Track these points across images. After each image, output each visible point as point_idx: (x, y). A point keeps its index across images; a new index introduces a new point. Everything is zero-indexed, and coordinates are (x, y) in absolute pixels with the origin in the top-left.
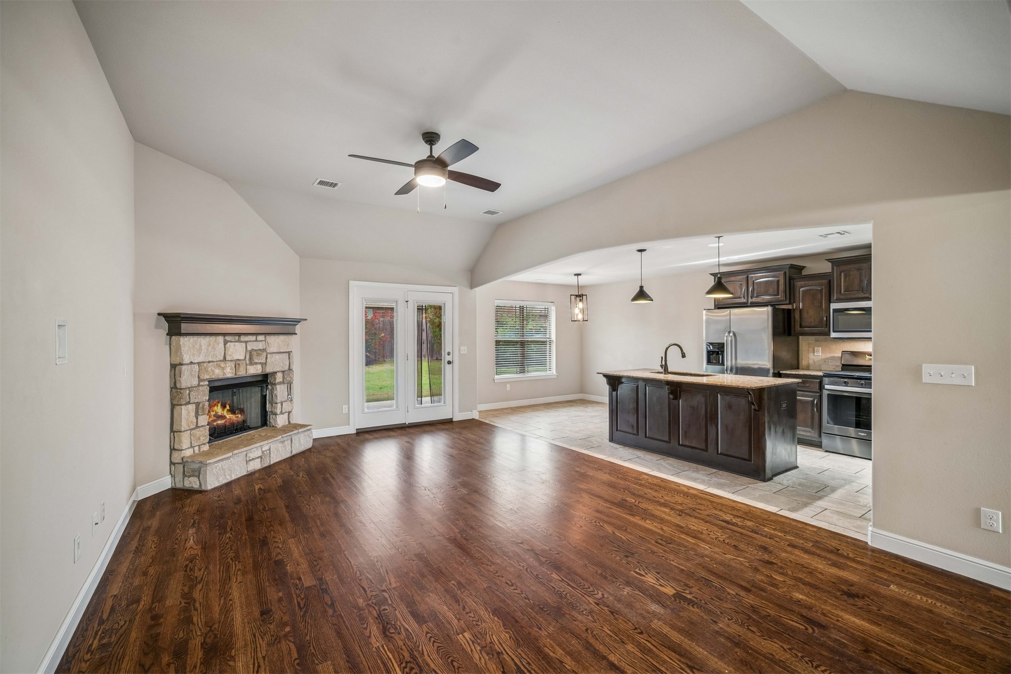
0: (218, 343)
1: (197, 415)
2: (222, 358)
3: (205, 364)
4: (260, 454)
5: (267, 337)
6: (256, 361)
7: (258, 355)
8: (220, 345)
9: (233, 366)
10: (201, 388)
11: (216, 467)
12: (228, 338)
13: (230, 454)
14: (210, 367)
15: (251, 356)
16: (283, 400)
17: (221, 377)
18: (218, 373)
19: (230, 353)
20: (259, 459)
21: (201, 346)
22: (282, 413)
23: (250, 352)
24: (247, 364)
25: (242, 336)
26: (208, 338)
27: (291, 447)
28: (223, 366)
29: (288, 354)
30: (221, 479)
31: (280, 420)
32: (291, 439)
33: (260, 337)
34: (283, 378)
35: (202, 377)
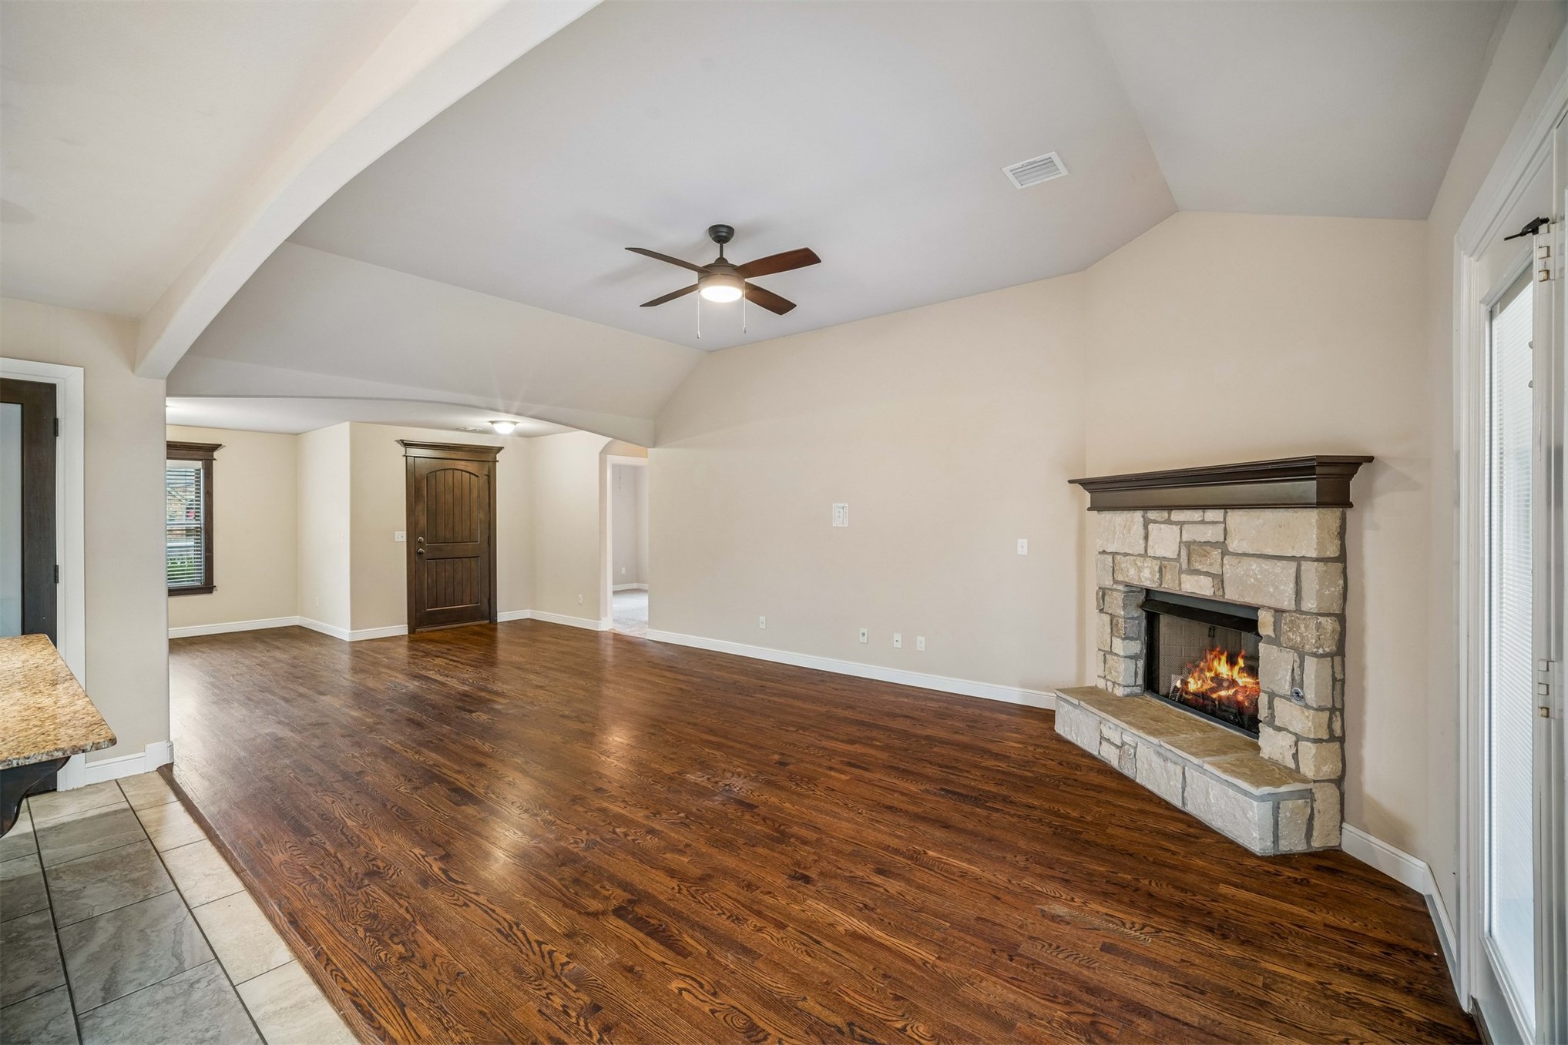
0: (1136, 524)
1: (1111, 634)
2: (1142, 551)
3: (1119, 557)
4: (1119, 742)
5: (1230, 513)
6: (1199, 567)
7: (1205, 554)
8: (1138, 527)
9: (1157, 568)
10: (1114, 593)
11: (1062, 707)
12: (1152, 515)
14: (1125, 563)
15: (1191, 555)
16: (1271, 688)
18: (1135, 575)
19: (1151, 544)
20: (1118, 752)
21: (1115, 527)
22: (1272, 722)
23: (1189, 545)
24: (1181, 571)
25: (1173, 512)
26: (1124, 516)
27: (1183, 790)
28: (1139, 564)
29: (1294, 565)
30: (1066, 730)
31: (1269, 742)
32: (1183, 770)
33: (1210, 515)
34: (1277, 626)
35: (1115, 577)
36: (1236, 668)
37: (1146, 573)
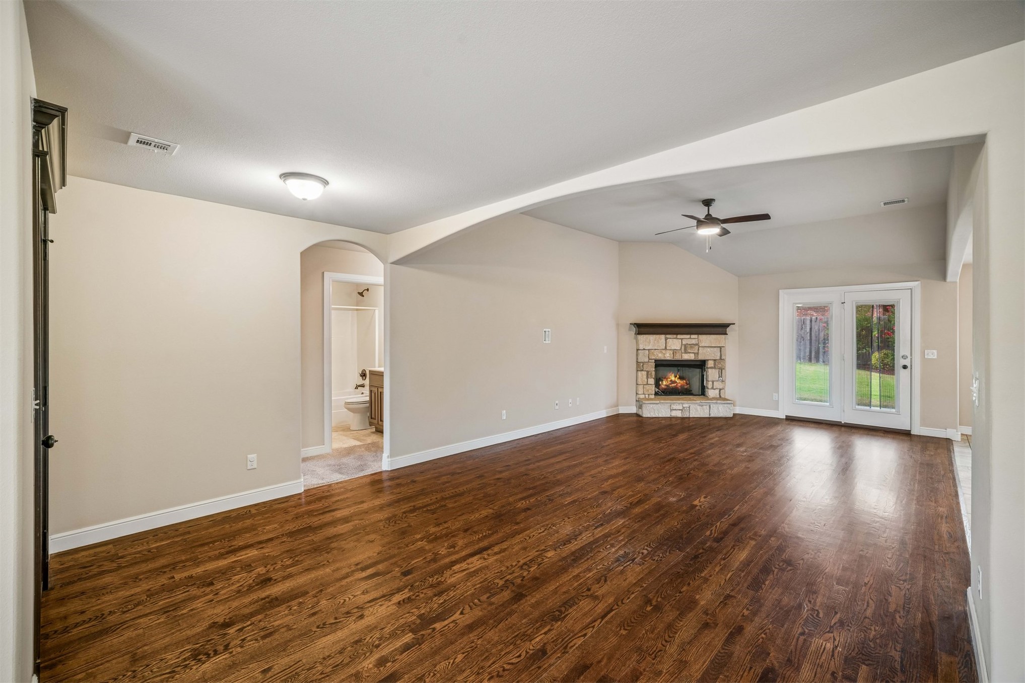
0: (661, 340)
1: (647, 378)
2: (664, 348)
3: (652, 351)
4: (681, 408)
5: (700, 336)
6: (690, 351)
7: (692, 347)
8: (662, 340)
9: (672, 353)
10: (650, 363)
11: (649, 406)
12: (668, 336)
13: (659, 402)
14: (656, 352)
15: (686, 348)
16: (714, 380)
17: (663, 358)
18: (660, 356)
19: (669, 345)
20: (681, 411)
21: (650, 341)
22: (713, 388)
23: (685, 345)
24: (682, 353)
25: (678, 335)
26: (655, 336)
27: (710, 411)
28: (664, 352)
29: (719, 348)
30: (652, 414)
31: (711, 393)
32: (710, 406)
33: (693, 336)
34: (715, 364)
35: (650, 358)
36: (677, 378)
37: (668, 355)
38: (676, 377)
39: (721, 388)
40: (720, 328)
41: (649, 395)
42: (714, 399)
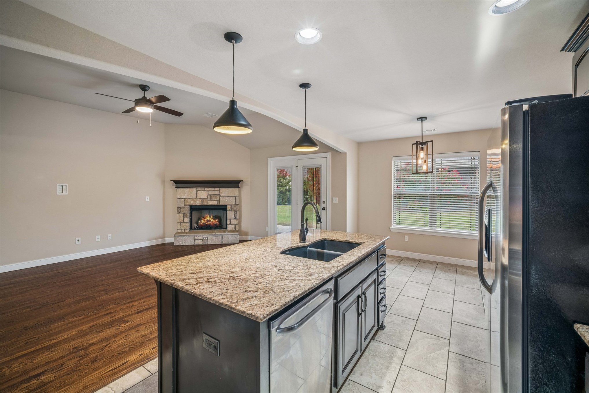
0: (193, 191)
1: (184, 218)
2: (195, 197)
3: (187, 199)
4: (202, 238)
5: (221, 189)
6: (213, 199)
7: (215, 197)
8: (194, 192)
9: (201, 201)
10: (185, 208)
11: (178, 238)
12: (198, 189)
13: (185, 235)
14: (189, 200)
15: (211, 197)
16: (231, 218)
17: (195, 204)
18: (192, 203)
19: (199, 196)
20: (201, 241)
21: (185, 192)
22: (230, 224)
23: (210, 195)
24: (208, 201)
25: (206, 189)
26: (188, 189)
27: (222, 240)
28: (195, 200)
29: (235, 197)
30: (180, 243)
31: (230, 227)
32: (222, 236)
33: (216, 189)
34: (231, 208)
35: (185, 204)
37: (198, 202)
38: (210, 217)
39: (236, 224)
40: (235, 184)
41: (185, 229)
42: (231, 231)
